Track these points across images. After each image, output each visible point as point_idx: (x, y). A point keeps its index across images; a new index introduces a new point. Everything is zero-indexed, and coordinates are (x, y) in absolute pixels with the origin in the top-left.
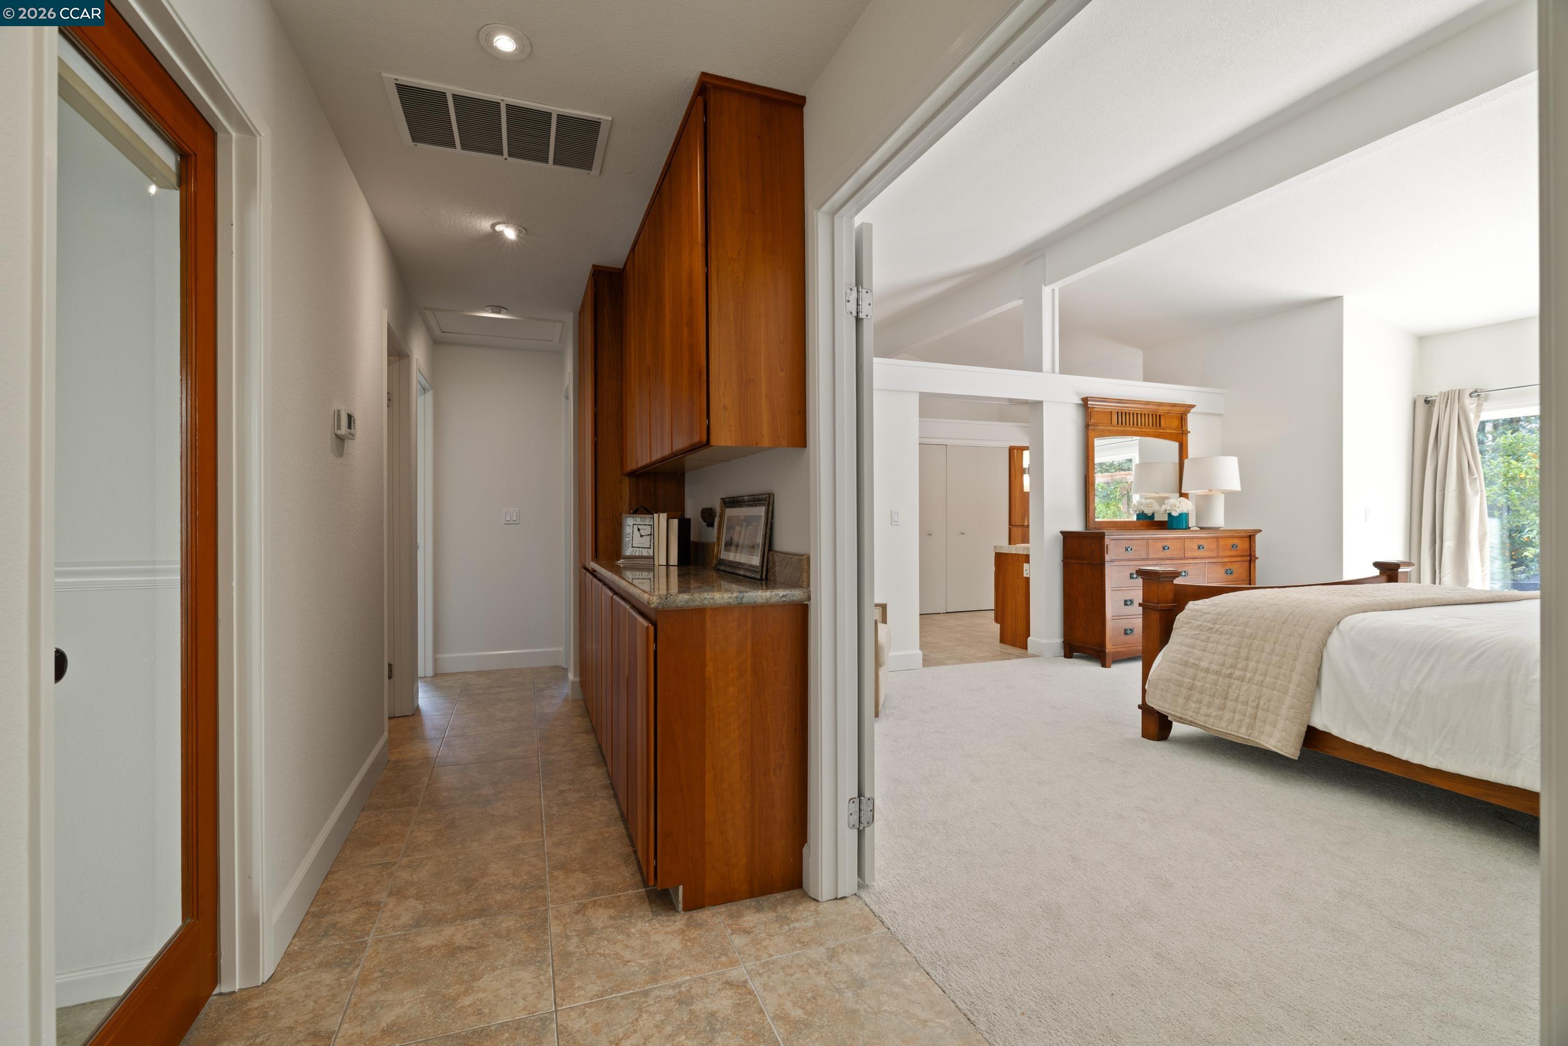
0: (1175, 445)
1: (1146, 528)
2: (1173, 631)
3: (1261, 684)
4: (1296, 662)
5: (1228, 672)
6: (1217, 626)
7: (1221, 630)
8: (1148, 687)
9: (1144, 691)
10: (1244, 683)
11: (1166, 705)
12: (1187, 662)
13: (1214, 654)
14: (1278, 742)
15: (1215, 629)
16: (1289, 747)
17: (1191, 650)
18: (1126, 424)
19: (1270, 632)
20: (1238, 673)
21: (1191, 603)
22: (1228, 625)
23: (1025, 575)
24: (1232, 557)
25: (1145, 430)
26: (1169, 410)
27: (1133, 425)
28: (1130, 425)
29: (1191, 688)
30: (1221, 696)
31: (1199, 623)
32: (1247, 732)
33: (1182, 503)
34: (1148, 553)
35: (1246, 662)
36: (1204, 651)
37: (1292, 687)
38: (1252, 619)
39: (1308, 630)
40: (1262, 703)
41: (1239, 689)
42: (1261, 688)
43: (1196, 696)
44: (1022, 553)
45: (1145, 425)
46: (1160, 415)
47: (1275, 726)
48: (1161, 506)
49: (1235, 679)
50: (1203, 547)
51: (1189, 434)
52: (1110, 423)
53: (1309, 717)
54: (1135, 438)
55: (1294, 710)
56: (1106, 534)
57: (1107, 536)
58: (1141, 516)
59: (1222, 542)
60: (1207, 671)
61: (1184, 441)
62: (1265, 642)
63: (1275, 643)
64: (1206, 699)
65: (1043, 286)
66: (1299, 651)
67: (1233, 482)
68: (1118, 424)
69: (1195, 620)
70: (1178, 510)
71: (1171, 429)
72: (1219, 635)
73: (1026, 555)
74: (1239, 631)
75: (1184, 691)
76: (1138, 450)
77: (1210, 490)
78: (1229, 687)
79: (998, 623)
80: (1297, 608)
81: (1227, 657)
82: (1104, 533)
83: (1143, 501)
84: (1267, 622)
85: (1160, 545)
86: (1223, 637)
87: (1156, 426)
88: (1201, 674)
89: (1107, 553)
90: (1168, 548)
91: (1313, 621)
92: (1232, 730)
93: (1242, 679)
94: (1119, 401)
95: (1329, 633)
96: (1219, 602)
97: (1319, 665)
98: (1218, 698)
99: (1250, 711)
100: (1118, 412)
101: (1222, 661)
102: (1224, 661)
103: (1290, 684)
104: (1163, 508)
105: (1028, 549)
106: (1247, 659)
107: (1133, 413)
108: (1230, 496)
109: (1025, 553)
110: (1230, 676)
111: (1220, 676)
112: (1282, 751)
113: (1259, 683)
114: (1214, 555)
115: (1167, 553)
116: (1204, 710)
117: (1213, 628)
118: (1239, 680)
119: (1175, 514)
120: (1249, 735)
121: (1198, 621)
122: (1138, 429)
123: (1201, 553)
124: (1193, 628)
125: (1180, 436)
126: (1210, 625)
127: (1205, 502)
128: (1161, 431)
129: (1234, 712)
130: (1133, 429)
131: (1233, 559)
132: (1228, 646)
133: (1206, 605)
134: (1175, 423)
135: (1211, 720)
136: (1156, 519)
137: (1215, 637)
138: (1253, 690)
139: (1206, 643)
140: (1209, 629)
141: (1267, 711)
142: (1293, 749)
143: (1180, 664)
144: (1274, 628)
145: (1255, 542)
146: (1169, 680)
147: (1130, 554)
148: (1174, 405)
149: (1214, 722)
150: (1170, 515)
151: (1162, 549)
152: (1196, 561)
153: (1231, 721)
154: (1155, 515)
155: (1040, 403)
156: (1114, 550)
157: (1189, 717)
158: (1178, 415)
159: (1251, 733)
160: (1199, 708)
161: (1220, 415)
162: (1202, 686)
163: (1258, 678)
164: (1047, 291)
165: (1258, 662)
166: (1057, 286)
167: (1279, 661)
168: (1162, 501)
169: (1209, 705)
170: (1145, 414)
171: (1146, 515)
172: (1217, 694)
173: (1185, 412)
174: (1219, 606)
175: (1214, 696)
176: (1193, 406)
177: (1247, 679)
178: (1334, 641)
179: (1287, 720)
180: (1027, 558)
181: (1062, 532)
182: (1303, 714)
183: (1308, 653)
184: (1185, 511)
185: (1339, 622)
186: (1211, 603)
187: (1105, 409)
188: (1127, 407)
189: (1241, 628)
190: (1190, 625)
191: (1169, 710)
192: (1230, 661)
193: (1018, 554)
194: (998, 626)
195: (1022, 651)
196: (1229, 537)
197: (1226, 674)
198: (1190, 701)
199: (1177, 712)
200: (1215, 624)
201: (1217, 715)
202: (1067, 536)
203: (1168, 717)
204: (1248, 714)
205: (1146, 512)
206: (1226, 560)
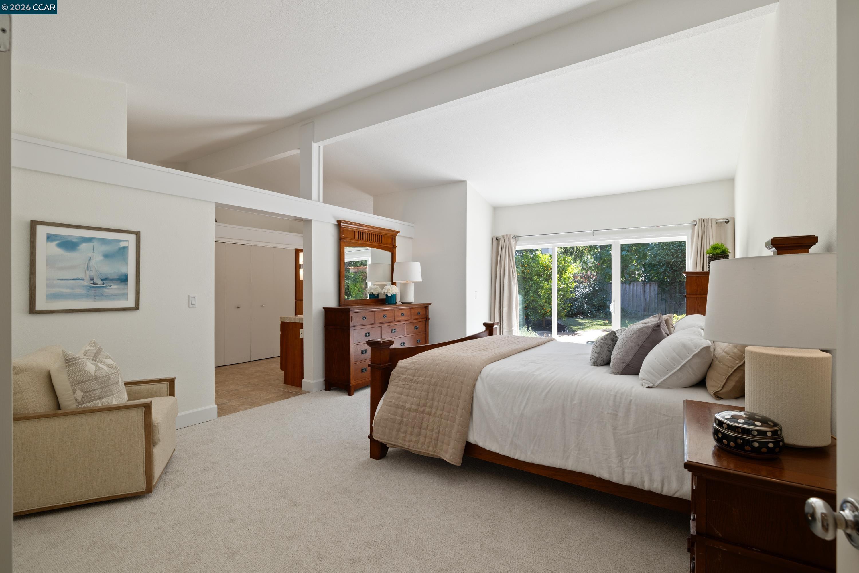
0: (389, 254)
1: (373, 303)
2: (389, 383)
3: (440, 417)
4: (460, 400)
5: (422, 409)
6: (415, 378)
7: (418, 381)
8: (374, 426)
9: (372, 428)
10: (431, 416)
11: (386, 437)
12: (398, 405)
13: (414, 397)
14: (451, 456)
15: (414, 380)
16: (457, 459)
17: (400, 396)
18: (363, 240)
19: (445, 381)
20: (428, 410)
21: (400, 361)
22: (421, 377)
23: (300, 337)
24: (417, 319)
25: (373, 244)
26: (387, 233)
27: (367, 240)
28: (365, 240)
29: (401, 423)
30: (418, 427)
31: (405, 376)
32: (433, 450)
33: (393, 288)
34: (375, 320)
35: (432, 402)
36: (408, 396)
37: (458, 417)
38: (435, 372)
39: (465, 378)
40: (441, 429)
41: (428, 421)
42: (441, 419)
43: (404, 428)
44: (298, 322)
45: (374, 241)
46: (382, 236)
47: (448, 445)
48: (382, 290)
49: (425, 414)
50: (404, 314)
51: (396, 248)
52: (354, 238)
53: (467, 437)
54: (369, 248)
55: (459, 434)
56: (350, 309)
57: (351, 310)
58: (372, 295)
59: (413, 311)
60: (410, 410)
61: (394, 251)
62: (442, 387)
63: (448, 388)
64: (410, 429)
65: (313, 143)
66: (461, 393)
67: (418, 277)
68: (358, 239)
69: (402, 374)
70: (391, 292)
71: (387, 244)
72: (416, 384)
73: (301, 323)
74: (428, 381)
75: (396, 425)
76: (370, 255)
77: (407, 281)
78: (423, 420)
79: (283, 370)
80: (459, 363)
81: (421, 399)
82: (349, 309)
83: (373, 286)
84: (443, 373)
85: (382, 314)
86: (419, 385)
87: (380, 242)
88: (407, 413)
89: (351, 322)
90: (386, 316)
91: (468, 372)
92: (425, 450)
93: (430, 414)
94: (359, 225)
95: (476, 380)
96: (416, 361)
97: (471, 401)
98: (416, 428)
99: (435, 435)
100: (358, 232)
101: (418, 402)
102: (420, 402)
103: (456, 416)
104: (383, 291)
105: (302, 319)
106: (433, 399)
107: (367, 233)
108: (416, 284)
109: (300, 322)
110: (423, 412)
111: (417, 413)
112: (453, 462)
113: (439, 416)
114: (409, 318)
115: (386, 319)
116: (408, 438)
117: (412, 380)
118: (428, 414)
119: (389, 295)
120: (434, 452)
121: (404, 375)
122: (370, 243)
123: (403, 318)
124: (401, 380)
125: (392, 248)
126: (411, 377)
127: (404, 288)
128: (382, 245)
129: (426, 437)
130: (367, 243)
131: (419, 320)
132: (422, 391)
133: (408, 363)
134: (390, 241)
135: (412, 444)
136: (379, 298)
137: (414, 385)
138: (436, 421)
139: (409, 390)
140: (410, 381)
141: (444, 435)
142: (459, 459)
143: (394, 407)
144: (447, 377)
145: (428, 310)
146: (387, 419)
147: (365, 322)
148: (389, 230)
149: (414, 445)
150: (387, 295)
151: (382, 317)
152: (400, 323)
153: (424, 444)
154: (379, 295)
155: (310, 221)
156: (355, 319)
157: (399, 444)
158: (391, 236)
159: (435, 450)
160: (405, 437)
161: (412, 238)
162: (407, 421)
163: (439, 412)
164: (315, 146)
165: (439, 401)
166: (322, 144)
167: (450, 400)
168: (383, 286)
169: (411, 434)
170: (374, 234)
171: (374, 295)
172: (415, 425)
173: (395, 235)
174: (416, 363)
175: (414, 427)
176: (398, 232)
177: (432, 414)
178: (479, 385)
179: (455, 440)
180: (301, 326)
181: (324, 308)
182: (464, 435)
183: (466, 394)
184: (395, 293)
185: (481, 372)
186: (411, 361)
187: (351, 229)
188: (363, 229)
189: (429, 379)
190: (399, 378)
191: (387, 440)
192: (423, 402)
193: (296, 323)
194: (283, 372)
195: (297, 389)
196: (416, 308)
197: (421, 411)
198: (400, 432)
199: (392, 441)
200: (414, 376)
201: (416, 440)
202: (327, 311)
203: (386, 445)
204: (433, 437)
205: (374, 293)
206: (415, 321)
